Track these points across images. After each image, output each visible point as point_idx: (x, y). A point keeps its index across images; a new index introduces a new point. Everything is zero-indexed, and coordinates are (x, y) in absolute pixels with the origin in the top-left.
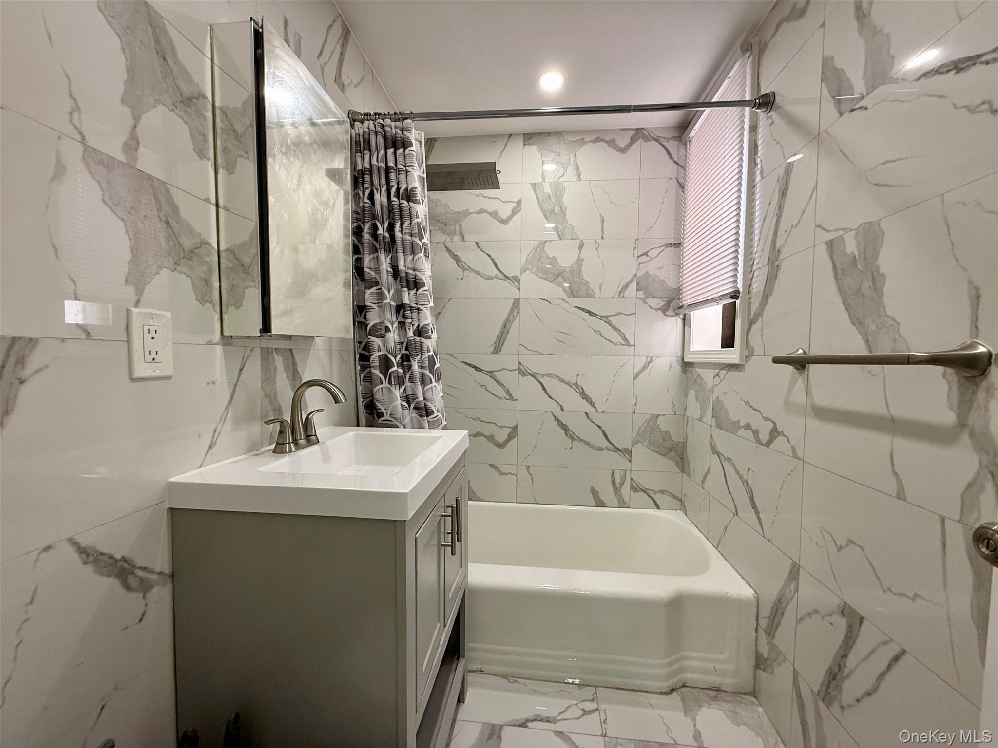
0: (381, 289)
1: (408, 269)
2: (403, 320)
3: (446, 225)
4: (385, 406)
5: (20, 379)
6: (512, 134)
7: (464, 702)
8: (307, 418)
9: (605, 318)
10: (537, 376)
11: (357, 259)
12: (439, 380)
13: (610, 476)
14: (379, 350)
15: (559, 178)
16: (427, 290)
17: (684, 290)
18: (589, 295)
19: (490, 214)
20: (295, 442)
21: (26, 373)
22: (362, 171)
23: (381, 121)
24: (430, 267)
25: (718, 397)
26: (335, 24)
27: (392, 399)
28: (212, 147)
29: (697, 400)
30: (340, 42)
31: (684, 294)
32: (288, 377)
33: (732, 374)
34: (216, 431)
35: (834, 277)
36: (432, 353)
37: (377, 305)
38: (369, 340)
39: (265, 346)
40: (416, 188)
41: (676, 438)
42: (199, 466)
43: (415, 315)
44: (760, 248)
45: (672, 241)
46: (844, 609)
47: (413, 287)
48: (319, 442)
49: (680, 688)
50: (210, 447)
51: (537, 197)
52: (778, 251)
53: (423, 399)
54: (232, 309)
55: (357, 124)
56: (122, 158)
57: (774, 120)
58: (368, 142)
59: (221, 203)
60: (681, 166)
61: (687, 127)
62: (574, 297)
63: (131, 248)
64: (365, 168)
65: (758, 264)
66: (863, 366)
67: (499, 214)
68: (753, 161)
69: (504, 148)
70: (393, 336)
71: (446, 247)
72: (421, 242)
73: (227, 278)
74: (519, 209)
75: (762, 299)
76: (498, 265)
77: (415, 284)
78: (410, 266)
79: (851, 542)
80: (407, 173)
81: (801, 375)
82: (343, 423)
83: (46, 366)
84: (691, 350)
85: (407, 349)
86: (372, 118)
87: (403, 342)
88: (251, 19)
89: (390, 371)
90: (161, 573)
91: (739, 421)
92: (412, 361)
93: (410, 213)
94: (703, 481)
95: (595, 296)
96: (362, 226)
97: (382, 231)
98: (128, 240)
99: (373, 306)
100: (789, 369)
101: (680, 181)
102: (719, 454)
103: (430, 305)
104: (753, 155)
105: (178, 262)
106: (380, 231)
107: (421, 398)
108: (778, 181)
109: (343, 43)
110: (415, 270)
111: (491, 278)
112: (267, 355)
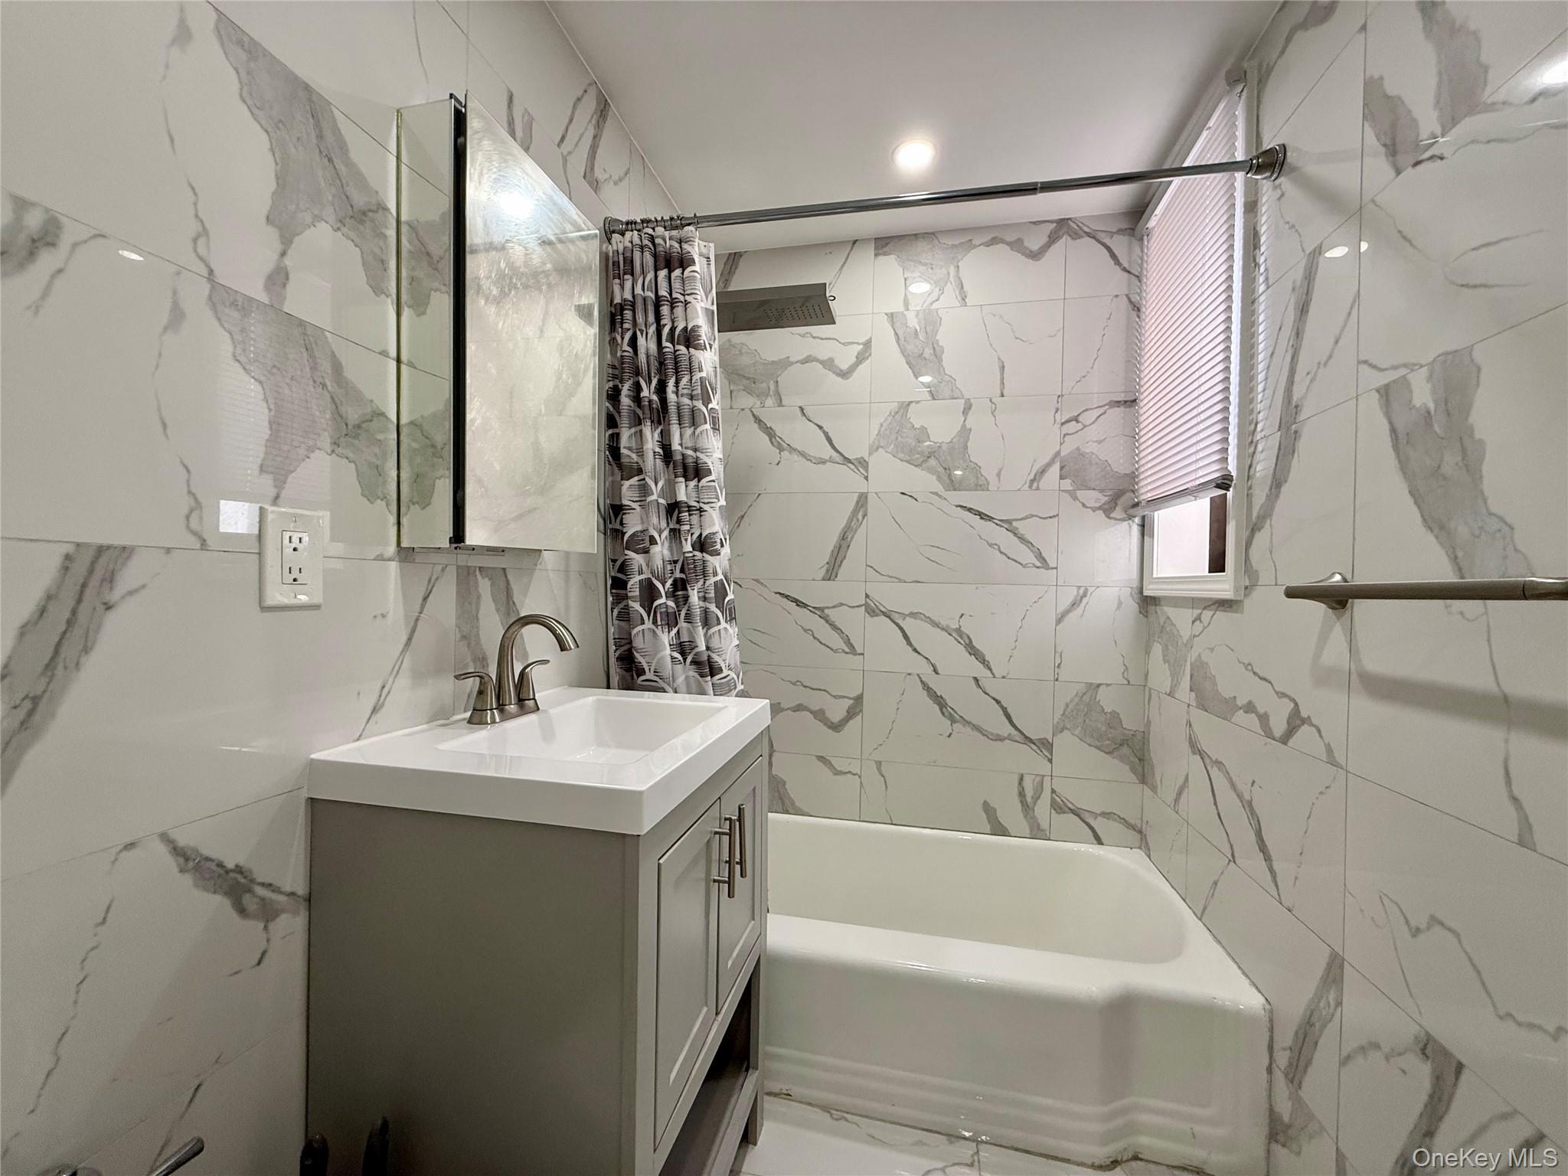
0: (644, 479)
1: (686, 448)
2: (677, 526)
3: (754, 383)
4: (647, 658)
5: (105, 604)
6: (857, 240)
7: (755, 1144)
8: (522, 674)
9: (1008, 524)
10: (896, 617)
11: (612, 436)
12: (732, 618)
13: (1016, 784)
14: (641, 572)
15: (931, 304)
16: (714, 481)
17: (1142, 477)
18: (981, 486)
19: (822, 362)
20: (501, 707)
21: (115, 596)
22: (621, 304)
23: (650, 231)
24: (720, 445)
25: (1199, 656)
26: (585, 97)
27: (657, 647)
28: (394, 278)
29: (1166, 661)
30: (594, 121)
31: (1142, 484)
32: (498, 610)
33: (1221, 616)
34: (383, 687)
35: (1393, 446)
36: (720, 577)
37: (639, 503)
38: (627, 557)
39: (464, 564)
40: (698, 327)
41: (1130, 723)
42: (356, 738)
43: (695, 519)
44: (1267, 402)
45: (1121, 397)
46: (1426, 1045)
47: (692, 477)
48: (538, 709)
49: (1126, 1161)
50: (375, 711)
51: (896, 334)
52: (1297, 407)
53: (704, 648)
54: (415, 509)
55: (616, 237)
56: (263, 298)
57: (1284, 190)
58: (630, 262)
59: (404, 357)
60: (1134, 275)
61: (1143, 213)
62: (955, 490)
63: (270, 422)
64: (625, 300)
65: (1262, 431)
66: (1449, 601)
67: (837, 362)
68: (1252, 259)
69: (845, 263)
70: (661, 551)
71: (754, 415)
72: (707, 408)
73: (411, 462)
74: (867, 355)
75: (1271, 489)
76: (834, 442)
77: (695, 471)
78: (690, 445)
79: (1434, 921)
80: (686, 304)
81: (1338, 619)
82: (584, 681)
83: (143, 587)
84: (1154, 576)
85: (682, 571)
86: (638, 227)
87: (678, 560)
88: (451, 96)
89: (656, 603)
90: (293, 894)
91: (1235, 697)
92: (689, 588)
93: (690, 364)
94: (1177, 800)
95: (990, 488)
96: (620, 386)
97: (648, 392)
98: (266, 411)
99: (634, 505)
100: (1318, 609)
101: (1133, 300)
102: (1201, 754)
103: (719, 504)
104: (1252, 249)
105: (337, 442)
106: (645, 393)
107: (702, 647)
108: (1294, 289)
109: (598, 122)
110: (695, 450)
111: (823, 462)
112: (466, 576)
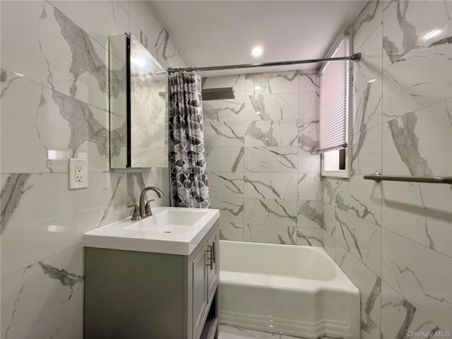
0: (181, 145)
2: (191, 158)
3: (211, 115)
4: (183, 197)
5: (21, 192)
6: (240, 75)
8: (147, 204)
9: (284, 156)
10: (252, 182)
11: (171, 132)
12: (207, 185)
13: (287, 229)
14: (180, 172)
15: (262, 93)
16: (201, 145)
17: (321, 143)
18: (276, 145)
19: (231, 109)
20: (141, 215)
21: (24, 189)
22: (173, 93)
23: (182, 72)
24: (203, 134)
25: (338, 193)
26: (162, 32)
27: (185, 194)
28: (108, 87)
29: (328, 194)
30: (165, 40)
31: (321, 145)
32: (139, 186)
33: (345, 183)
34: (106, 211)
35: (393, 137)
36: (203, 173)
37: (179, 152)
38: (176, 167)
39: (129, 172)
40: (197, 100)
41: (318, 212)
42: (98, 227)
43: (196, 156)
44: (356, 123)
45: (314, 120)
46: (405, 303)
48: (152, 215)
49: (322, 337)
50: (103, 218)
51: (252, 101)
52: (365, 125)
54: (115, 156)
55: (172, 73)
56: (69, 95)
57: (360, 65)
58: (176, 81)
59: (111, 111)
60: (318, 86)
61: (320, 69)
62: (269, 146)
64: (175, 92)
65: (355, 131)
67: (235, 109)
68: (351, 84)
69: (237, 81)
70: (186, 166)
71: (211, 125)
72: (199, 124)
73: (113, 142)
74: (243, 107)
75: (358, 148)
76: (234, 132)
77: (196, 142)
78: (194, 134)
79: (407, 269)
80: (193, 94)
81: (378, 185)
82: (163, 205)
83: (32, 186)
84: (325, 170)
85: (192, 171)
86: (178, 71)
87: (191, 168)
88: (126, 34)
89: (185, 181)
90: (79, 276)
91: (349, 205)
92: (195, 176)
93: (194, 111)
94: (332, 233)
95: (279, 146)
96: (173, 117)
97: (182, 119)
98: (70, 129)
100: (373, 182)
101: (317, 93)
102: (339, 221)
103: (203, 151)
104: (351, 81)
105: (92, 138)
106: (181, 119)
107: (199, 193)
110: (196, 136)
111: (231, 138)
112: (130, 176)
